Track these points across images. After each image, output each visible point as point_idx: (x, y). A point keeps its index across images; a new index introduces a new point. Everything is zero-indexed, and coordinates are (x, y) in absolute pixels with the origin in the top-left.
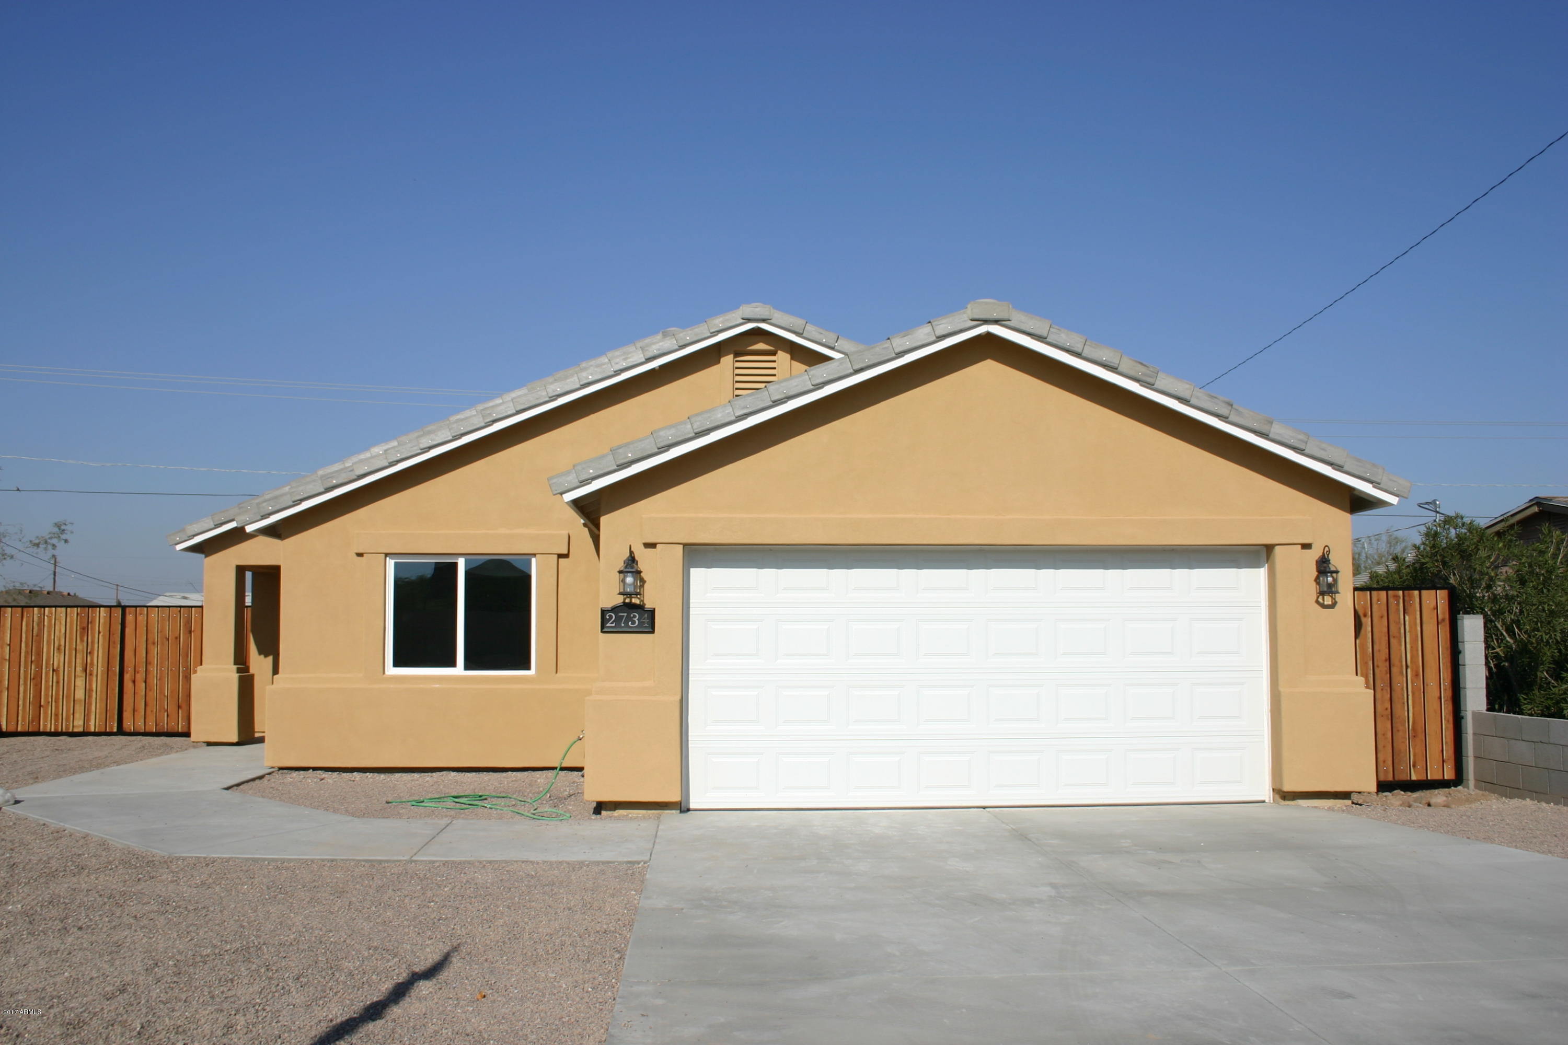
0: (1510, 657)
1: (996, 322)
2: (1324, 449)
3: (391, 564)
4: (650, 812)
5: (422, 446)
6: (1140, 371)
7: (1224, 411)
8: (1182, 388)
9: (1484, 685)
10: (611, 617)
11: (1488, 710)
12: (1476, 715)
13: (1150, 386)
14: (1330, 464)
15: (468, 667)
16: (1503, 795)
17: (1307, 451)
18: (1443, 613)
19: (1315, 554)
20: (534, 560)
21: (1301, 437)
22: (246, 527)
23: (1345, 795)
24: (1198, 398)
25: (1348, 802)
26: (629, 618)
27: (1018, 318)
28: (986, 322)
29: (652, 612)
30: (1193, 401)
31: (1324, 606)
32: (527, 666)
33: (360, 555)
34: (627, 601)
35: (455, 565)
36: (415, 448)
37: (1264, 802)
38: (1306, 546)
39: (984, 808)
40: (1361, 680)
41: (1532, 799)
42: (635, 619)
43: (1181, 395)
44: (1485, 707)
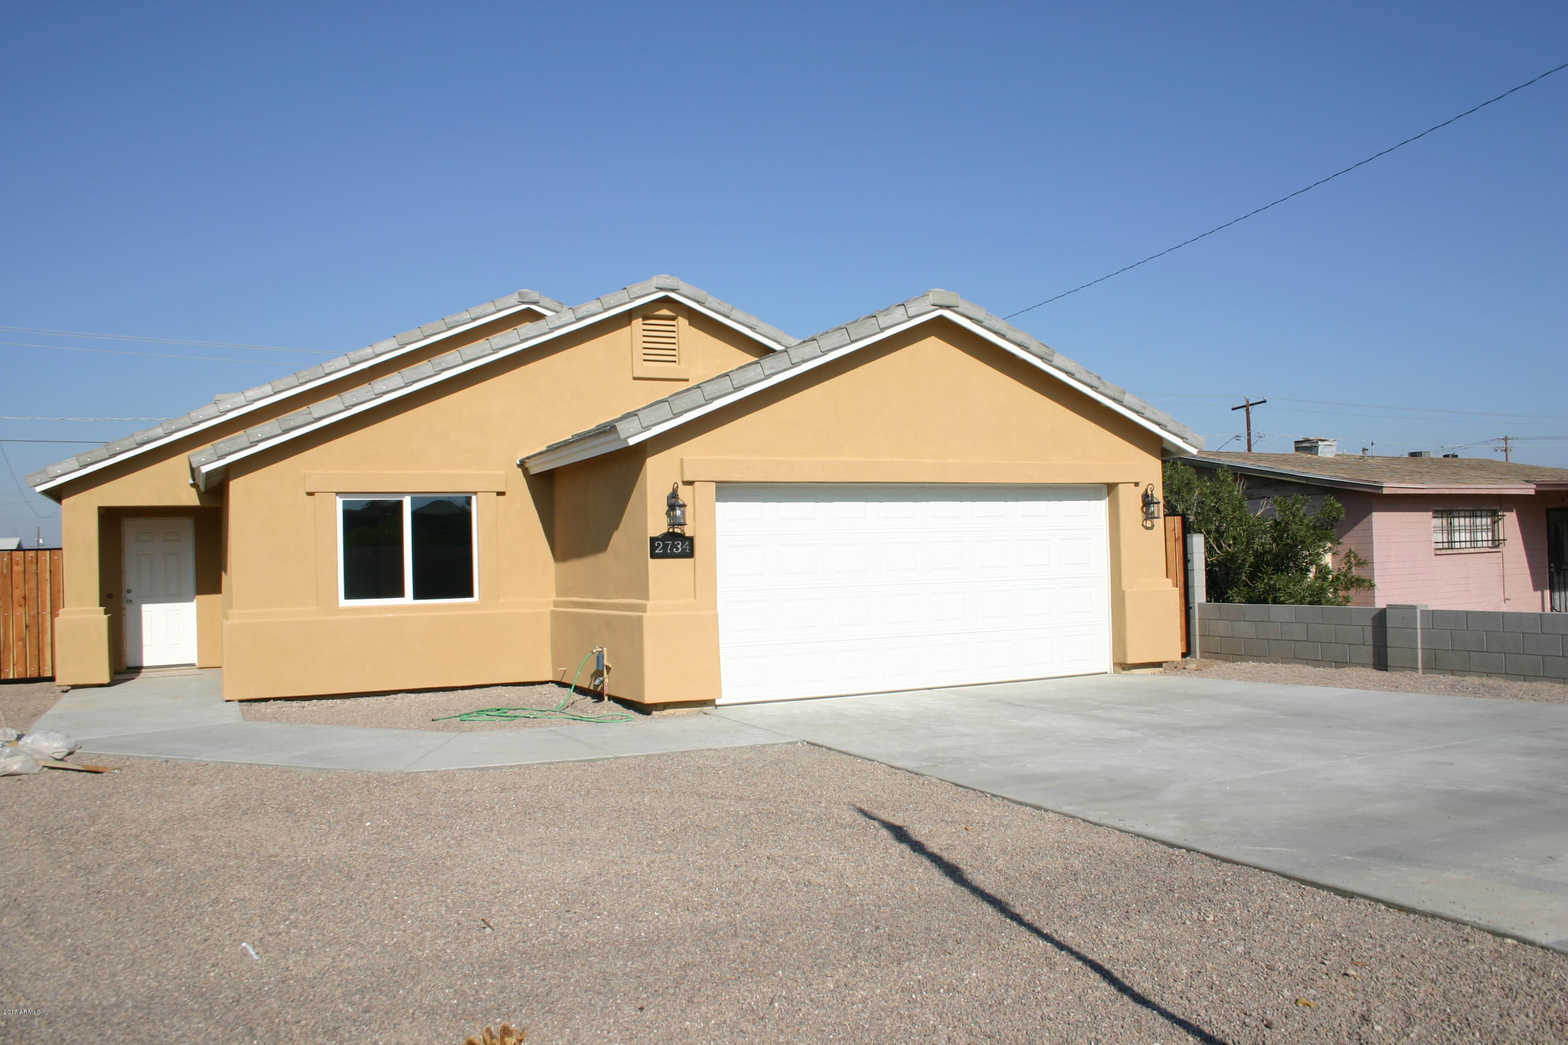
0: (1219, 564)
1: (948, 307)
2: (1155, 414)
3: (340, 502)
4: (692, 709)
5: (377, 391)
6: (1041, 350)
7: (1095, 383)
8: (1070, 366)
9: (1204, 584)
10: (659, 544)
11: (1207, 601)
12: (1199, 604)
13: (1049, 362)
14: (1159, 424)
15: (418, 595)
16: (1226, 660)
17: (1145, 415)
18: (1179, 533)
19: (1140, 490)
20: (474, 498)
21: (1142, 404)
22: (202, 468)
23: (1158, 665)
24: (1079, 372)
25: (1161, 669)
26: (674, 546)
27: (964, 306)
28: (941, 307)
29: (691, 540)
30: (1077, 376)
31: (1147, 528)
32: (470, 594)
33: (310, 494)
34: (671, 530)
35: (399, 504)
36: (370, 393)
37: (1106, 673)
38: (1137, 484)
39: (930, 689)
40: (1170, 581)
41: (1253, 661)
42: (679, 546)
43: (1069, 369)
44: (1205, 600)
